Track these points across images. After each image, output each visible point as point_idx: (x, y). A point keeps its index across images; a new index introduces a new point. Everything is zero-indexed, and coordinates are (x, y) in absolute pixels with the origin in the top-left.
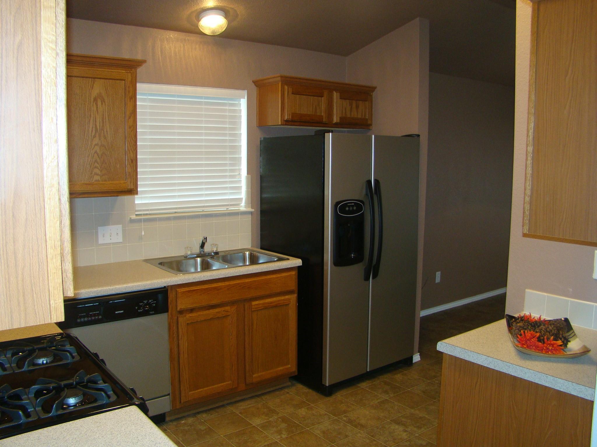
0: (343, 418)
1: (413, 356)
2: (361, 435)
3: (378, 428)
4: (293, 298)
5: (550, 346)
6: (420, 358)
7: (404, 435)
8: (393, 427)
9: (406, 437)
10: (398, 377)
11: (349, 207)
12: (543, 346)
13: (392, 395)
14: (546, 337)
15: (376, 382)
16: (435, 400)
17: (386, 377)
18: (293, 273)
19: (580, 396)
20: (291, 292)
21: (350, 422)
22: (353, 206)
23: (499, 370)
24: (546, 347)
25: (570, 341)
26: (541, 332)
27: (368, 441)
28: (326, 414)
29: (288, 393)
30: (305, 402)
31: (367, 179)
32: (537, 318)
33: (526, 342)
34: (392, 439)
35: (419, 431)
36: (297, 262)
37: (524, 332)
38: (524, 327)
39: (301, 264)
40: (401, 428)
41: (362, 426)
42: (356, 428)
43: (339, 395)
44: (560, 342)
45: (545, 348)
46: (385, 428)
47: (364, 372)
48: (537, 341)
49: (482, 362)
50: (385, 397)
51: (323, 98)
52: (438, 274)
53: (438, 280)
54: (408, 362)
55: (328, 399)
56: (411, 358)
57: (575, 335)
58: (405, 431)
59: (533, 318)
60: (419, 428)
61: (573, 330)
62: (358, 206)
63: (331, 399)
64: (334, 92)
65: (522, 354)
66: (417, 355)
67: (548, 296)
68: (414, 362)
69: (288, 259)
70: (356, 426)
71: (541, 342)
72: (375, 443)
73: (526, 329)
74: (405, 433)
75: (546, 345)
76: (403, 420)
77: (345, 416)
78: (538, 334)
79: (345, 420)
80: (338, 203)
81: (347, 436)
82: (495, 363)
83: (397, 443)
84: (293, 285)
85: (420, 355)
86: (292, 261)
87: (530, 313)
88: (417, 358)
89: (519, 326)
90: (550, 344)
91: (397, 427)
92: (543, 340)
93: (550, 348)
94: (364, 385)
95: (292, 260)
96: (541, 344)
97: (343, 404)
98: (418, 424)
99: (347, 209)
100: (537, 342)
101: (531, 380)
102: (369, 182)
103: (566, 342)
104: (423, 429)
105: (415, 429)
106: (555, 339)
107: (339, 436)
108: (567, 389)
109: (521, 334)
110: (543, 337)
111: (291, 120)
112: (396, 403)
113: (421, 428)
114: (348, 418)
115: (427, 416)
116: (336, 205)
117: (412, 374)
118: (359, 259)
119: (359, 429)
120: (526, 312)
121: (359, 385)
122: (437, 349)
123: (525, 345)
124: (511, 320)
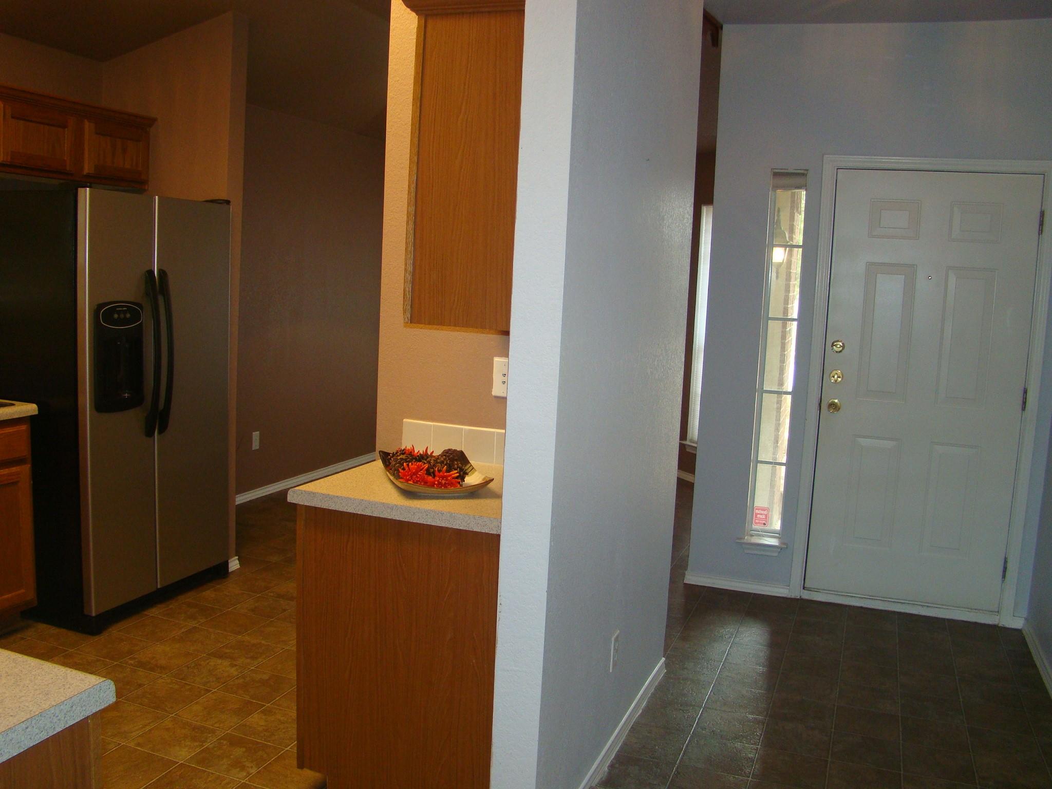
0: (128, 662)
1: (229, 561)
2: (164, 681)
3: (188, 668)
4: (24, 471)
5: (443, 479)
6: (240, 564)
7: (233, 671)
8: (212, 663)
9: (235, 673)
10: (209, 594)
11: (119, 313)
12: (433, 479)
13: (203, 621)
14: (437, 469)
15: (173, 605)
16: (272, 619)
17: (189, 597)
18: (24, 428)
19: (483, 531)
20: (19, 461)
21: (142, 665)
22: (125, 312)
23: (378, 516)
24: (438, 481)
25: (467, 474)
26: (429, 462)
27: (176, 687)
28: (98, 661)
29: (22, 639)
30: (57, 648)
31: (148, 269)
32: (423, 451)
33: (411, 477)
34: (214, 679)
35: (256, 663)
36: (30, 409)
37: (408, 465)
38: (407, 459)
39: (37, 413)
40: (226, 663)
41: (163, 668)
42: (154, 672)
43: (115, 631)
44: (455, 473)
45: (436, 482)
46: (200, 665)
47: (154, 589)
48: (426, 474)
49: (354, 509)
50: (192, 624)
51: (66, 129)
52: (256, 435)
53: (256, 445)
54: (220, 572)
55: (96, 638)
56: (226, 564)
57: (473, 468)
58: (232, 666)
59: (417, 453)
60: (253, 658)
61: (470, 463)
62: (134, 312)
63: (103, 637)
64: (86, 120)
65: (408, 494)
66: (235, 560)
67: (434, 426)
68: (230, 570)
69: (13, 405)
70: (152, 669)
71: (431, 476)
72: (188, 687)
73: (409, 462)
74: (234, 669)
75: (438, 479)
76: (228, 651)
77: (131, 659)
78: (426, 466)
79: (132, 663)
80: (100, 306)
81: (140, 685)
82: (373, 506)
83: (224, 683)
84: (23, 448)
85: (239, 559)
86: (19, 408)
87: (413, 446)
88: (234, 564)
89: (400, 459)
90: (443, 477)
91: (219, 661)
92: (434, 473)
93: (443, 482)
94: (155, 612)
95: (18, 406)
96: (431, 477)
97: (125, 643)
98: (252, 654)
99: (116, 316)
100: (426, 476)
101: (422, 522)
102: (151, 272)
103: (463, 475)
104: (260, 660)
105: (248, 660)
106: (448, 471)
107: (129, 687)
108: (468, 526)
109: (404, 468)
110: (433, 469)
111: (9, 163)
112: (211, 630)
113: (257, 658)
114: (136, 660)
115: (263, 642)
116: (96, 311)
117: (230, 588)
118: (136, 401)
119: (159, 673)
120: (406, 444)
121: (146, 613)
122: (288, 501)
123: (410, 481)
124: (386, 458)
